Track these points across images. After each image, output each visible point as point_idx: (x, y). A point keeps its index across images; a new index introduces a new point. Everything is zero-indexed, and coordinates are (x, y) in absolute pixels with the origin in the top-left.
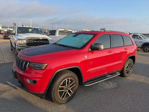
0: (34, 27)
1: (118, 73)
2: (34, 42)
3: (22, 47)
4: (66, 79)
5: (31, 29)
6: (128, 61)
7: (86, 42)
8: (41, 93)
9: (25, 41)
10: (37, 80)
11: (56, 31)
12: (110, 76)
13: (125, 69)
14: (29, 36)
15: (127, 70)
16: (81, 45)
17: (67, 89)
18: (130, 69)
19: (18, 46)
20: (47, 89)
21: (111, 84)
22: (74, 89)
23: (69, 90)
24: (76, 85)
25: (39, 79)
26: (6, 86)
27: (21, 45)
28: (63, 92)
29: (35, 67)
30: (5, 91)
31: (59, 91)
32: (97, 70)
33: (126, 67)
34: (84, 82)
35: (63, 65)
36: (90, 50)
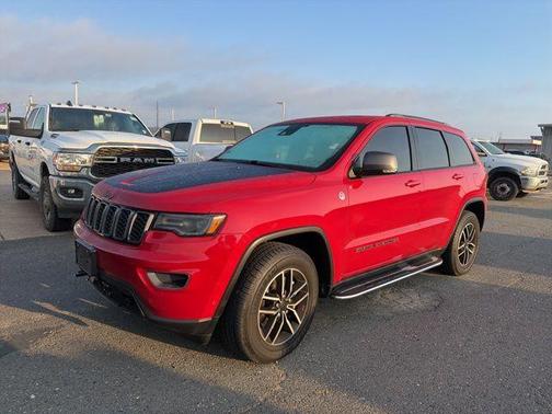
0: (111, 110)
1: (435, 259)
2: (122, 160)
3: (75, 178)
4: (282, 272)
5: (101, 116)
6: (464, 219)
7: (334, 147)
8: (201, 321)
9: (86, 157)
10: (191, 272)
11: (190, 124)
12: (410, 268)
13: (457, 246)
14: (101, 137)
15: (460, 251)
16: (323, 159)
17: (285, 309)
18: (470, 246)
19: (59, 176)
20: (224, 304)
21: (415, 296)
22: (306, 310)
23: (291, 313)
24: (312, 297)
25: (198, 270)
26: (38, 316)
27: (69, 174)
28: (273, 317)
29: (178, 227)
30: (41, 333)
31: (260, 311)
32: (374, 243)
33: (458, 238)
34: (334, 284)
35: (272, 223)
36: (352, 174)
